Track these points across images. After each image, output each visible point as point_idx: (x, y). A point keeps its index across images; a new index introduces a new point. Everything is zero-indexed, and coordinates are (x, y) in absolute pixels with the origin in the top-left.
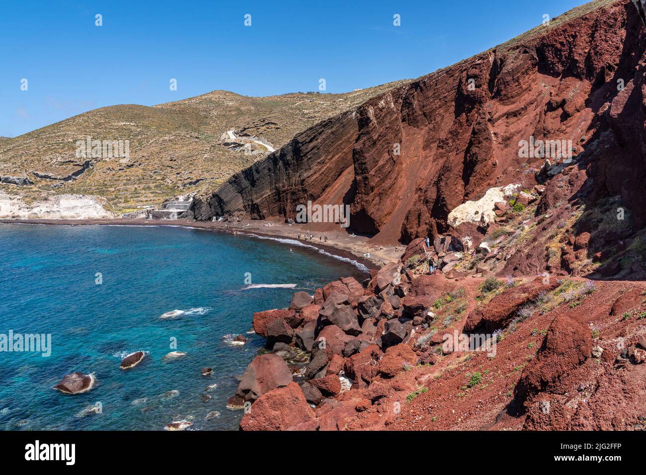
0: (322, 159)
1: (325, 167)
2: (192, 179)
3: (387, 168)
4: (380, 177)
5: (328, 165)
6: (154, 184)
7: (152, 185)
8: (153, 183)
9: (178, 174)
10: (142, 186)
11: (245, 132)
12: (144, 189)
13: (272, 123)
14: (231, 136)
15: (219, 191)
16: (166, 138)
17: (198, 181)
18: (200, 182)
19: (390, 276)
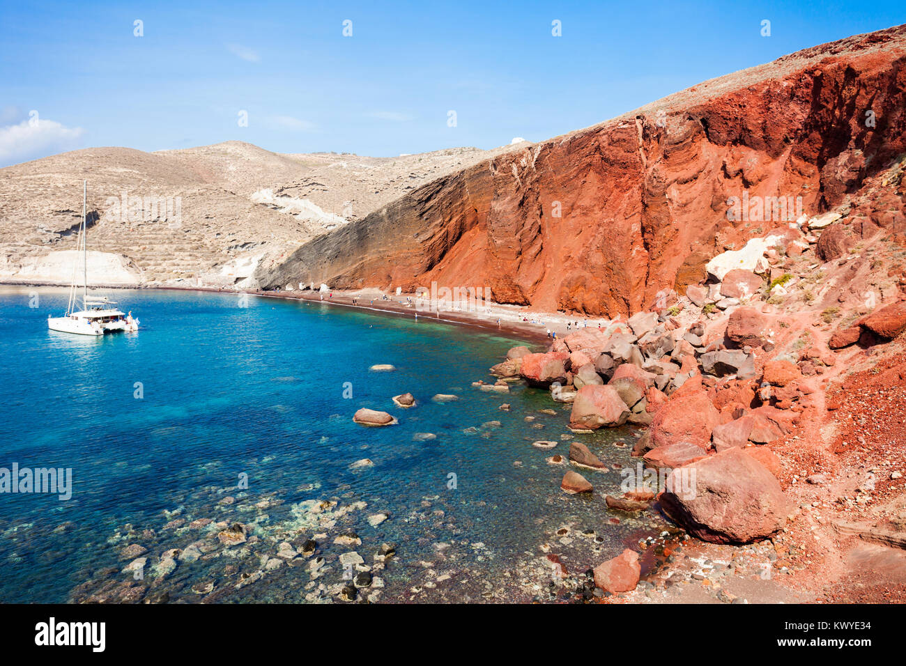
1: (444, 231)
2: (238, 241)
6: (190, 246)
7: (187, 246)
8: (188, 243)
9: (218, 234)
10: (175, 246)
11: (283, 193)
12: (176, 250)
13: (318, 184)
14: (266, 195)
16: (194, 191)
17: (246, 244)
18: (249, 245)
19: (646, 324)
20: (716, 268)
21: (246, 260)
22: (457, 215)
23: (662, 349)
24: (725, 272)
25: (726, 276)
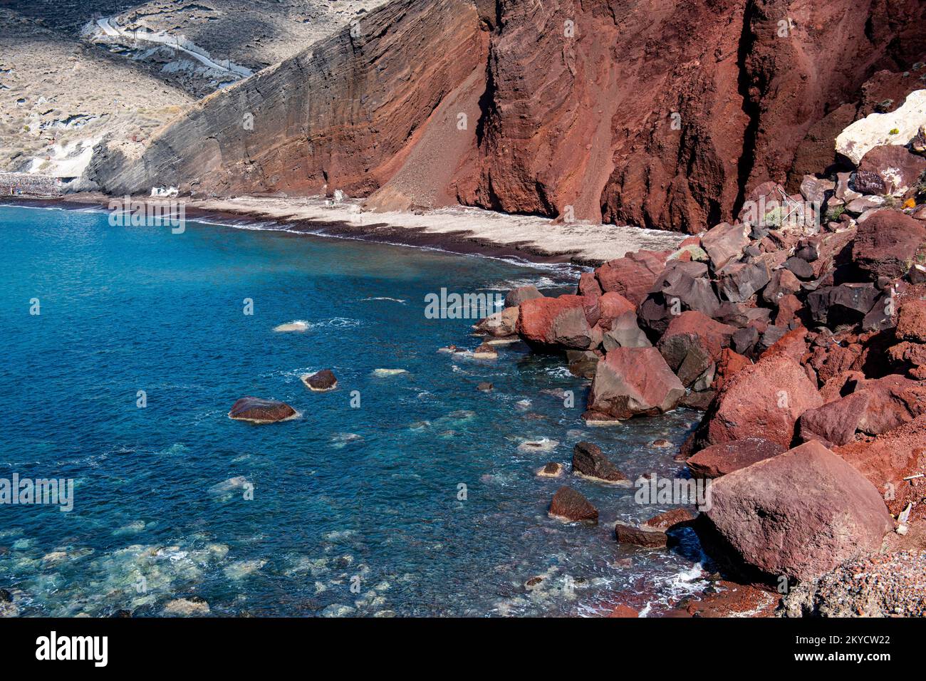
0: (406, 71)
1: (413, 89)
2: (59, 113)
3: (563, 90)
4: (548, 106)
5: (416, 85)
11: (138, 23)
13: (199, 8)
14: (106, 29)
15: (168, 135)
17: (73, 117)
18: (78, 119)
19: (730, 243)
20: (851, 145)
21: (72, 147)
22: (436, 61)
23: (749, 284)
24: (865, 150)
25: (865, 157)
